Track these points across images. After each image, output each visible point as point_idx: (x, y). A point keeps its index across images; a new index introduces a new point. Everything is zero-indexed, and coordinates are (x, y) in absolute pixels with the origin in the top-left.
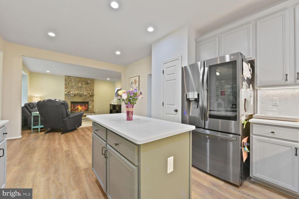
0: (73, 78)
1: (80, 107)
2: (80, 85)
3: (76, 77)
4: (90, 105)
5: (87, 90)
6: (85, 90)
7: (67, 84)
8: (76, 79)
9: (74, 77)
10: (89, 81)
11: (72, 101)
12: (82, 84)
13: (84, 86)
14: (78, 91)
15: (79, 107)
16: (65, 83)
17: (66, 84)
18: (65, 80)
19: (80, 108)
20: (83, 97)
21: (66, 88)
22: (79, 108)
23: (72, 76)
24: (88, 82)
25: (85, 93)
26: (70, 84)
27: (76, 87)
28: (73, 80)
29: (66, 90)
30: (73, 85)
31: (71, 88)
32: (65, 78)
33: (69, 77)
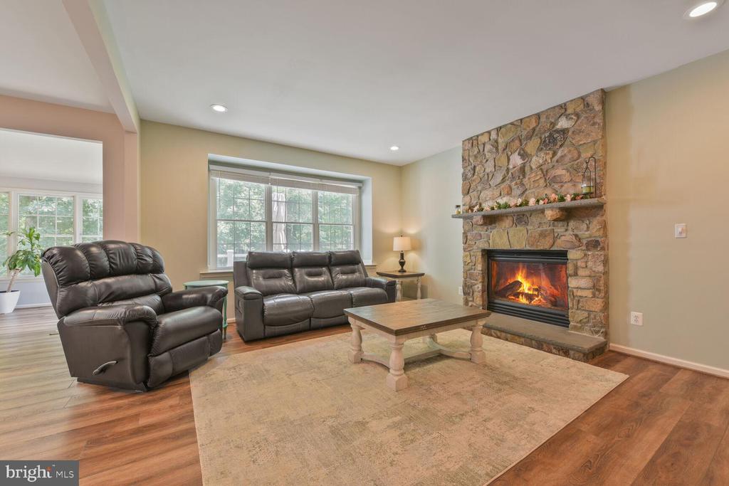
0: (487, 140)
1: (527, 277)
2: (516, 160)
3: (499, 129)
4: (576, 274)
5: (555, 179)
6: (542, 181)
7: (469, 175)
8: (500, 140)
9: (489, 132)
10: (563, 123)
11: (486, 247)
12: (523, 155)
13: (534, 159)
14: (509, 194)
15: (520, 278)
16: (462, 170)
17: (465, 177)
18: (464, 159)
19: (526, 287)
20: (534, 227)
21: (467, 192)
22: (519, 284)
23: (482, 134)
24: (559, 126)
25: (532, 201)
26: (477, 169)
27: (499, 178)
28: (488, 147)
29: (468, 198)
30: (488, 170)
31: (484, 189)
32: (464, 150)
33: (475, 142)
